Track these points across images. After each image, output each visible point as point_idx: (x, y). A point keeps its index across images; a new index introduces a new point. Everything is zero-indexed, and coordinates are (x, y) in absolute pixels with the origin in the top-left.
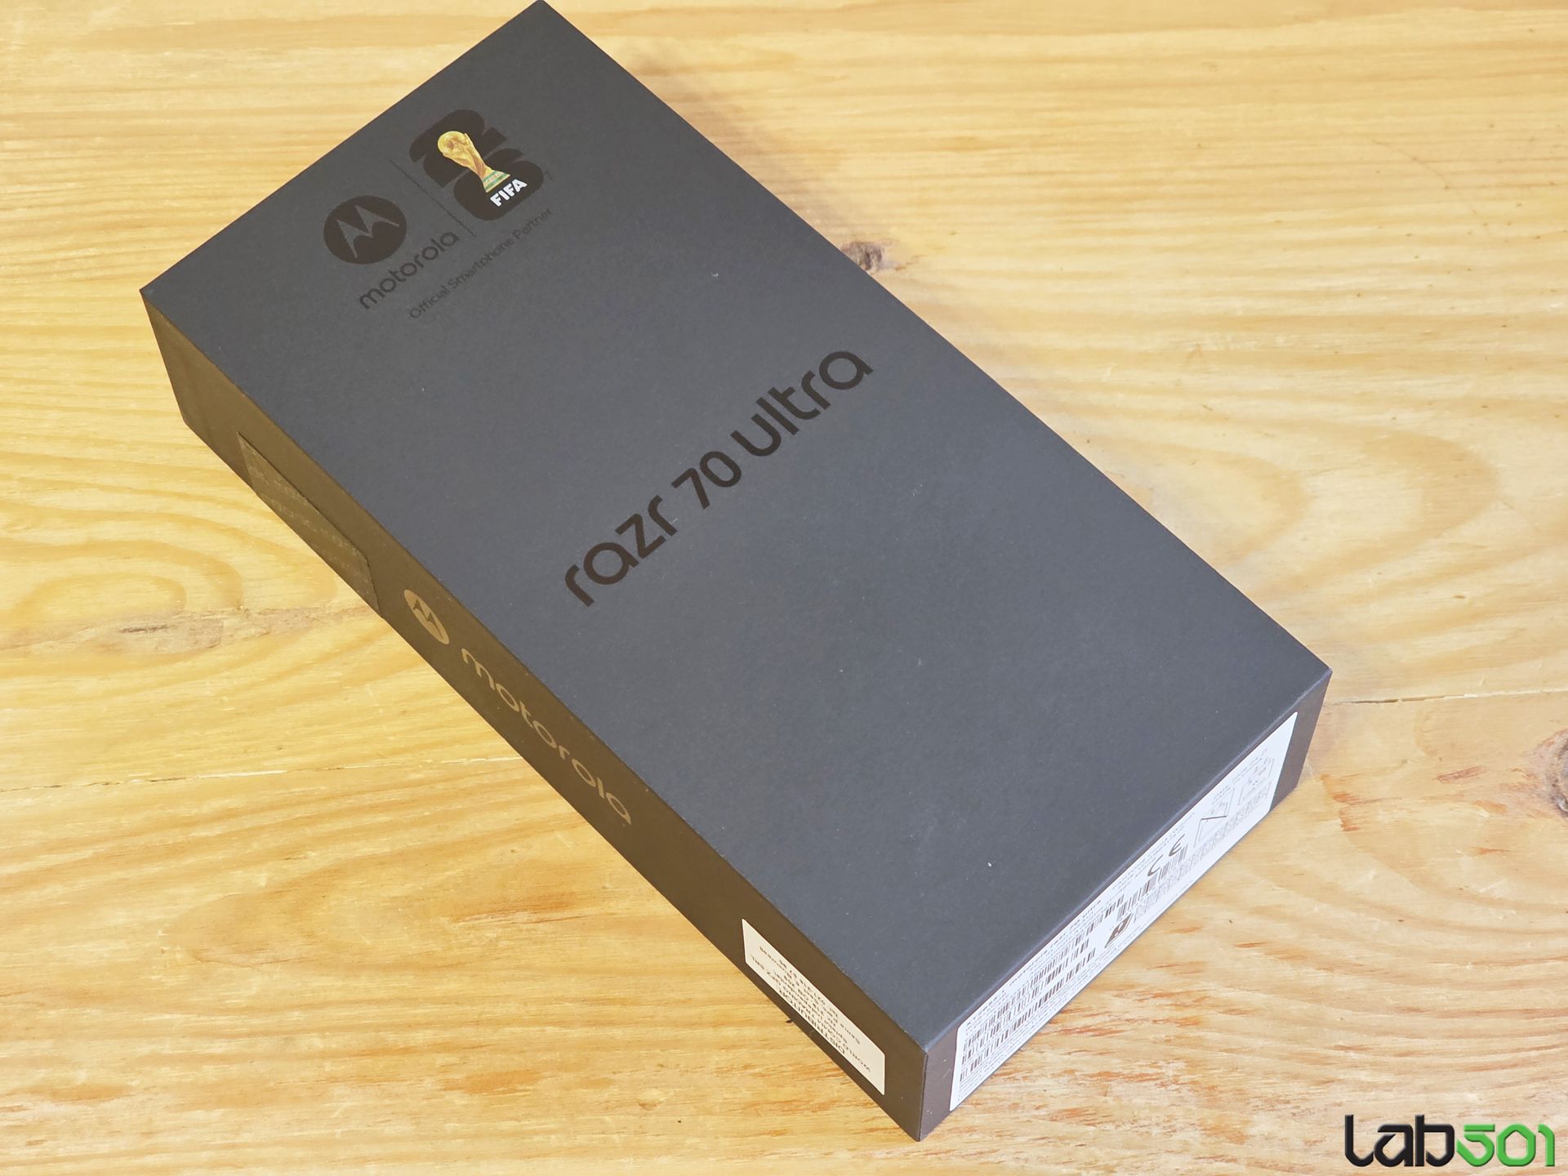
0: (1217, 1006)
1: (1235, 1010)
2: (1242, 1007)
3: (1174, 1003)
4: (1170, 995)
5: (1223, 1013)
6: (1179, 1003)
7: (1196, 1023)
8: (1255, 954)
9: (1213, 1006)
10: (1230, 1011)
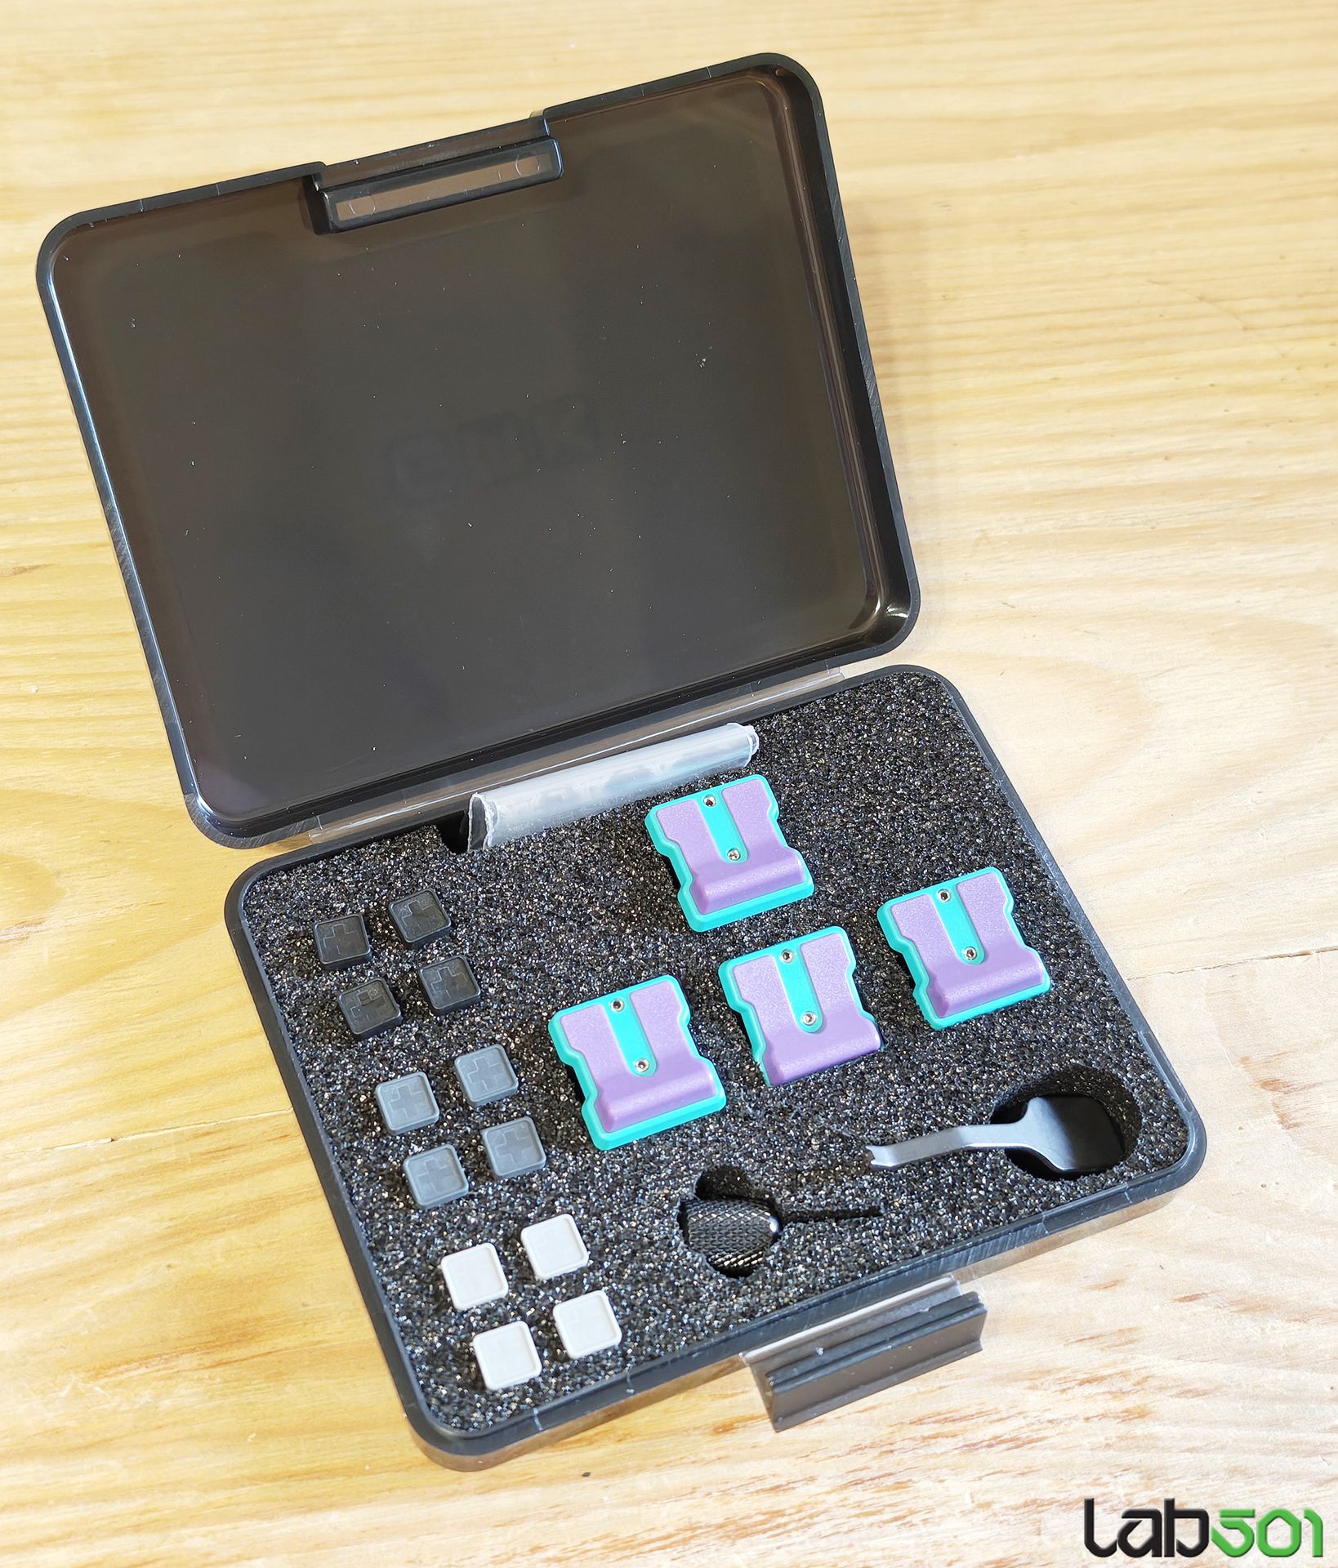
0: (1166, 1388)
1: (1189, 1391)
2: (1199, 1385)
3: (1106, 1390)
4: (1099, 1380)
5: (1178, 1395)
6: (1114, 1389)
7: (1142, 1414)
8: (1203, 1308)
9: (1161, 1389)
10: (1184, 1393)
